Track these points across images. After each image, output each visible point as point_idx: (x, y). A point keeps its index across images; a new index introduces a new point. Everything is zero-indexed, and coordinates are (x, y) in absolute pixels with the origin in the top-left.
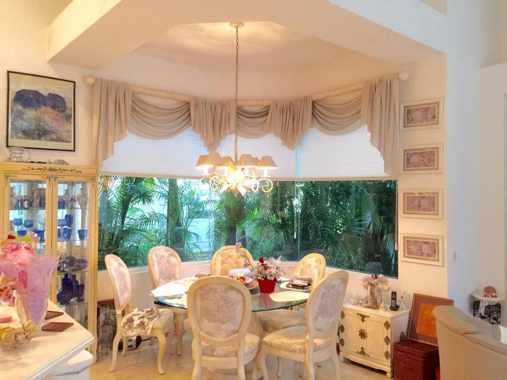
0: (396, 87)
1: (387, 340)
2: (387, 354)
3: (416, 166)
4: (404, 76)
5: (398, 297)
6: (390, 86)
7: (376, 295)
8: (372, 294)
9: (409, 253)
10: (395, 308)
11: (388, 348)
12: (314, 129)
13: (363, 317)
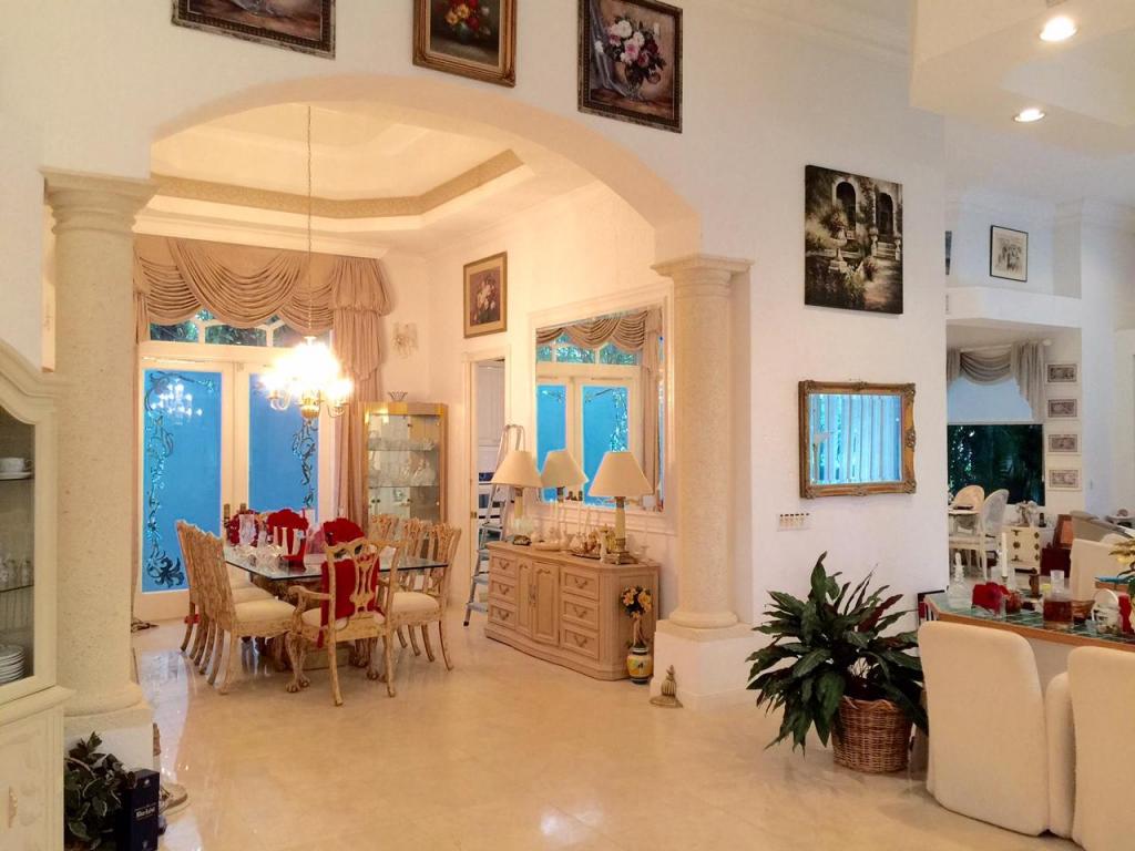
0: (1040, 350)
1: (1037, 547)
2: (1036, 557)
3: (1059, 413)
4: (1047, 343)
5: (1046, 517)
6: (1035, 350)
7: (1027, 515)
8: (1023, 515)
9: (1054, 483)
10: (1043, 525)
11: (1038, 552)
12: (962, 378)
13: (1016, 532)
